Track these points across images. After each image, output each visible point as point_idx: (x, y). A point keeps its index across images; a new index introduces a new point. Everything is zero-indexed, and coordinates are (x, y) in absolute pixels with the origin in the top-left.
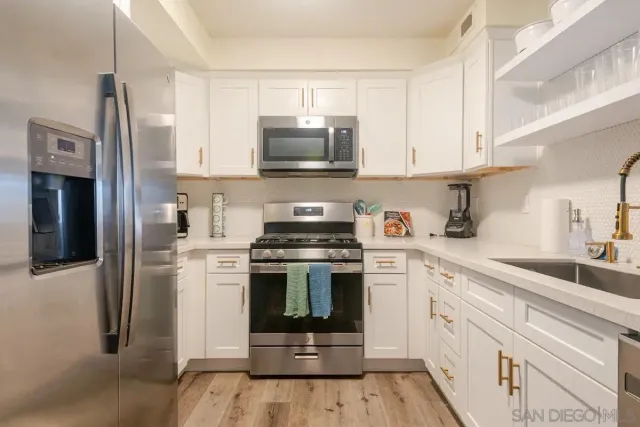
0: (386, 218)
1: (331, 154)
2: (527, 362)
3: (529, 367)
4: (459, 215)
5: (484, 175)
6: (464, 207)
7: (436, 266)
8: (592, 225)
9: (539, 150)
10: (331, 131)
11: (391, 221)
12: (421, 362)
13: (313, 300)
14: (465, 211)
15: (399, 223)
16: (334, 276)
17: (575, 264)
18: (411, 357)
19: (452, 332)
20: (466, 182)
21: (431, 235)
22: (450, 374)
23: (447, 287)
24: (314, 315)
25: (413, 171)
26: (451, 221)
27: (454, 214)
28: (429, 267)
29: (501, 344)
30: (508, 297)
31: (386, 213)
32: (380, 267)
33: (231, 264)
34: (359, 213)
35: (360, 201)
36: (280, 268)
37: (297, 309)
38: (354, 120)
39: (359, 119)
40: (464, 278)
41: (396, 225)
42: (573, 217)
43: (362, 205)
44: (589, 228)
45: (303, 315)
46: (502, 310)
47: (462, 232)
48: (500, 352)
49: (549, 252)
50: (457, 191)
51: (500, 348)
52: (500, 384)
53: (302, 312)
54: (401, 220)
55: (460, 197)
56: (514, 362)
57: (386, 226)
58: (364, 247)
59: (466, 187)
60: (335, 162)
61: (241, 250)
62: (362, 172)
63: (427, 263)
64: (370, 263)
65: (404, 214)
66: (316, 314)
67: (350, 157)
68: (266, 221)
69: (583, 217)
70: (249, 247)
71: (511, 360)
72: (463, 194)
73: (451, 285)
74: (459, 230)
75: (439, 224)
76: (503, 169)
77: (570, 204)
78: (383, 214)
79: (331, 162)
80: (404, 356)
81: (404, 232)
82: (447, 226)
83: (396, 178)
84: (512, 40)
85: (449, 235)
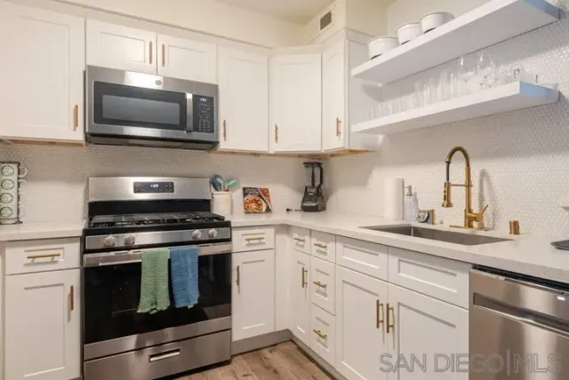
0: (245, 195)
1: (190, 124)
2: (399, 304)
3: (401, 307)
4: (314, 190)
5: (332, 155)
6: (317, 183)
7: (307, 238)
8: (418, 197)
9: (381, 137)
10: (189, 96)
11: (250, 197)
12: (288, 332)
13: (176, 289)
14: (319, 187)
15: (257, 199)
16: (201, 258)
17: (411, 227)
18: (277, 330)
19: (326, 295)
20: (317, 161)
21: (288, 210)
22: (322, 333)
23: (321, 256)
24: (178, 306)
25: (275, 148)
26: (306, 197)
27: (309, 190)
28: (299, 240)
29: (377, 295)
30: (382, 256)
31: (244, 189)
32: (249, 245)
33: (49, 259)
34: (216, 189)
35: (217, 176)
36: (129, 257)
37: (156, 304)
38: (215, 88)
39: (220, 88)
40: (339, 246)
41: (256, 201)
42: (406, 192)
43: (219, 180)
44: (416, 201)
45: (165, 308)
46: (377, 267)
47: (316, 207)
48: (378, 301)
49: (391, 219)
50: (311, 169)
51: (377, 298)
52: (378, 327)
53: (164, 304)
54: (260, 196)
55: (313, 173)
56: (390, 306)
57: (245, 203)
58: (233, 225)
59: (319, 165)
60: (194, 133)
61: (70, 239)
62: (223, 146)
63: (296, 236)
64: (238, 242)
65: (263, 190)
66: (180, 304)
67: (211, 128)
68: (92, 199)
69: (413, 191)
70: (80, 234)
71: (388, 305)
72: (317, 171)
73: (325, 253)
74: (314, 205)
75: (295, 199)
76: (352, 152)
77: (403, 182)
78: (241, 191)
79: (189, 131)
80: (272, 330)
81: (264, 209)
82: (303, 201)
83: (255, 154)
84: (366, 45)
85: (305, 209)
